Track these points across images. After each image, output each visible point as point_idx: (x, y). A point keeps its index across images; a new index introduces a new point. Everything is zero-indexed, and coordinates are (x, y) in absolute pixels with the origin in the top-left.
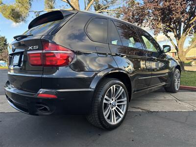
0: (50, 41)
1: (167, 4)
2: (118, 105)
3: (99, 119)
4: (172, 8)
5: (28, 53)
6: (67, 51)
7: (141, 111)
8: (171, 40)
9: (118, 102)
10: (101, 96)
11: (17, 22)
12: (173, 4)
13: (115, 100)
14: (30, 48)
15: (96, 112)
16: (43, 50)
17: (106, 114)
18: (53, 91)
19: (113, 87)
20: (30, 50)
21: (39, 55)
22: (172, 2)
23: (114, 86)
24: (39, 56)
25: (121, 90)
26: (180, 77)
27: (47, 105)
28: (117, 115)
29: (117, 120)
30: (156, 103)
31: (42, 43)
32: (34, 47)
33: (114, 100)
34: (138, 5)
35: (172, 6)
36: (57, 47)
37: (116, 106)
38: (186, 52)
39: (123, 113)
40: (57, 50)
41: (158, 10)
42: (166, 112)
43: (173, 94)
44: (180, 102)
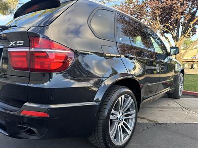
0: (40, 35)
1: (169, 3)
2: (125, 120)
3: (105, 140)
4: (174, 7)
5: (9, 50)
6: (65, 50)
7: (147, 122)
8: (169, 42)
9: (126, 116)
10: (107, 111)
11: (4, 14)
12: (175, 3)
13: (123, 114)
14: (12, 43)
15: (101, 131)
16: (30, 47)
17: (112, 133)
18: (44, 106)
19: (122, 98)
20: (13, 47)
21: (25, 54)
22: (175, 1)
23: (123, 96)
24: (25, 56)
25: (130, 100)
26: (183, 82)
27: (34, 127)
28: (124, 131)
29: (124, 139)
30: (161, 112)
31: (30, 38)
32: (18, 42)
33: (121, 114)
34: (136, 4)
35: (175, 5)
36: (50, 44)
37: (124, 121)
39: (131, 128)
40: (51, 49)
41: (159, 10)
42: (176, 124)
43: (176, 100)
44: (187, 111)
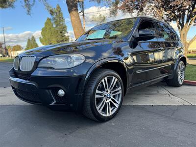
38: (189, 44)
